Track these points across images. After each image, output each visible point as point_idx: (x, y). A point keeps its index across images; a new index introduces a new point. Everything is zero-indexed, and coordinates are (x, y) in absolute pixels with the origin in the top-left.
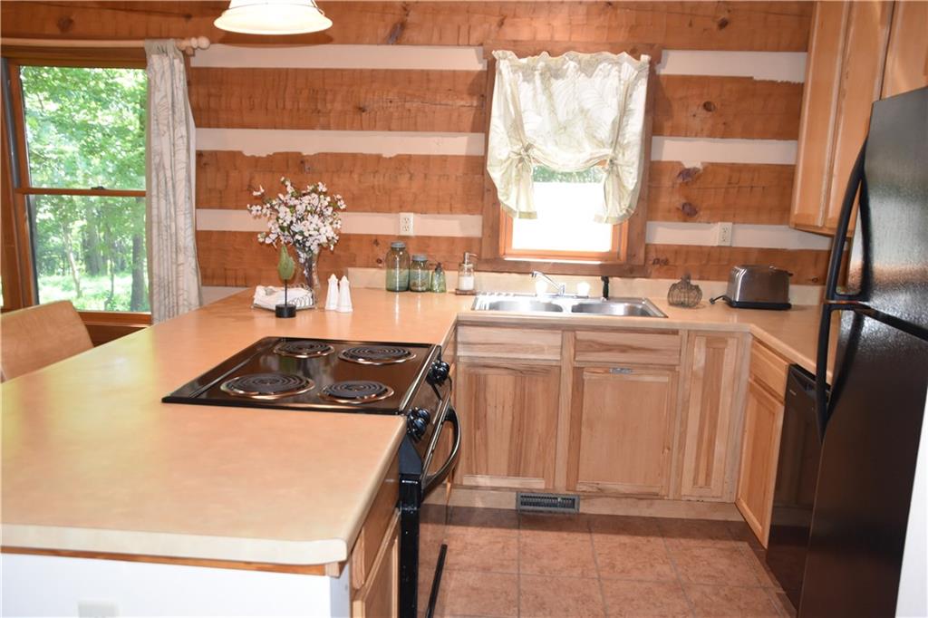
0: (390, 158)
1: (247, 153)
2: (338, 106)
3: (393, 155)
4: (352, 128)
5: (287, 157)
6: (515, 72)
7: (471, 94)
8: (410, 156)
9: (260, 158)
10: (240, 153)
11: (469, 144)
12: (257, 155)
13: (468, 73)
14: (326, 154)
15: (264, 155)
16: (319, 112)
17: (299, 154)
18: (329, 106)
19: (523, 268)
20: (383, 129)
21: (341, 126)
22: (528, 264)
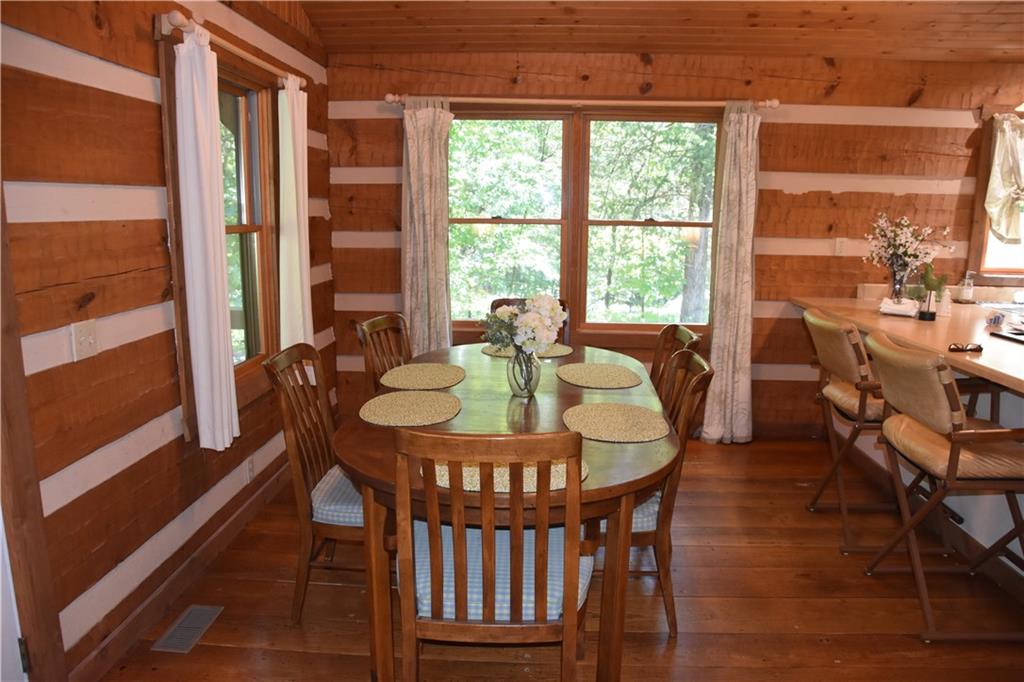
0: (901, 197)
1: (786, 192)
2: (865, 155)
3: (903, 194)
4: (874, 173)
5: (818, 195)
6: (1014, 130)
7: (968, 145)
8: (917, 195)
9: (797, 195)
10: (781, 191)
11: (962, 185)
12: (794, 193)
13: (967, 130)
14: (851, 193)
15: (800, 193)
16: (849, 159)
17: (829, 193)
18: (857, 155)
19: (999, 283)
20: (898, 174)
21: (866, 171)
22: (1002, 279)
